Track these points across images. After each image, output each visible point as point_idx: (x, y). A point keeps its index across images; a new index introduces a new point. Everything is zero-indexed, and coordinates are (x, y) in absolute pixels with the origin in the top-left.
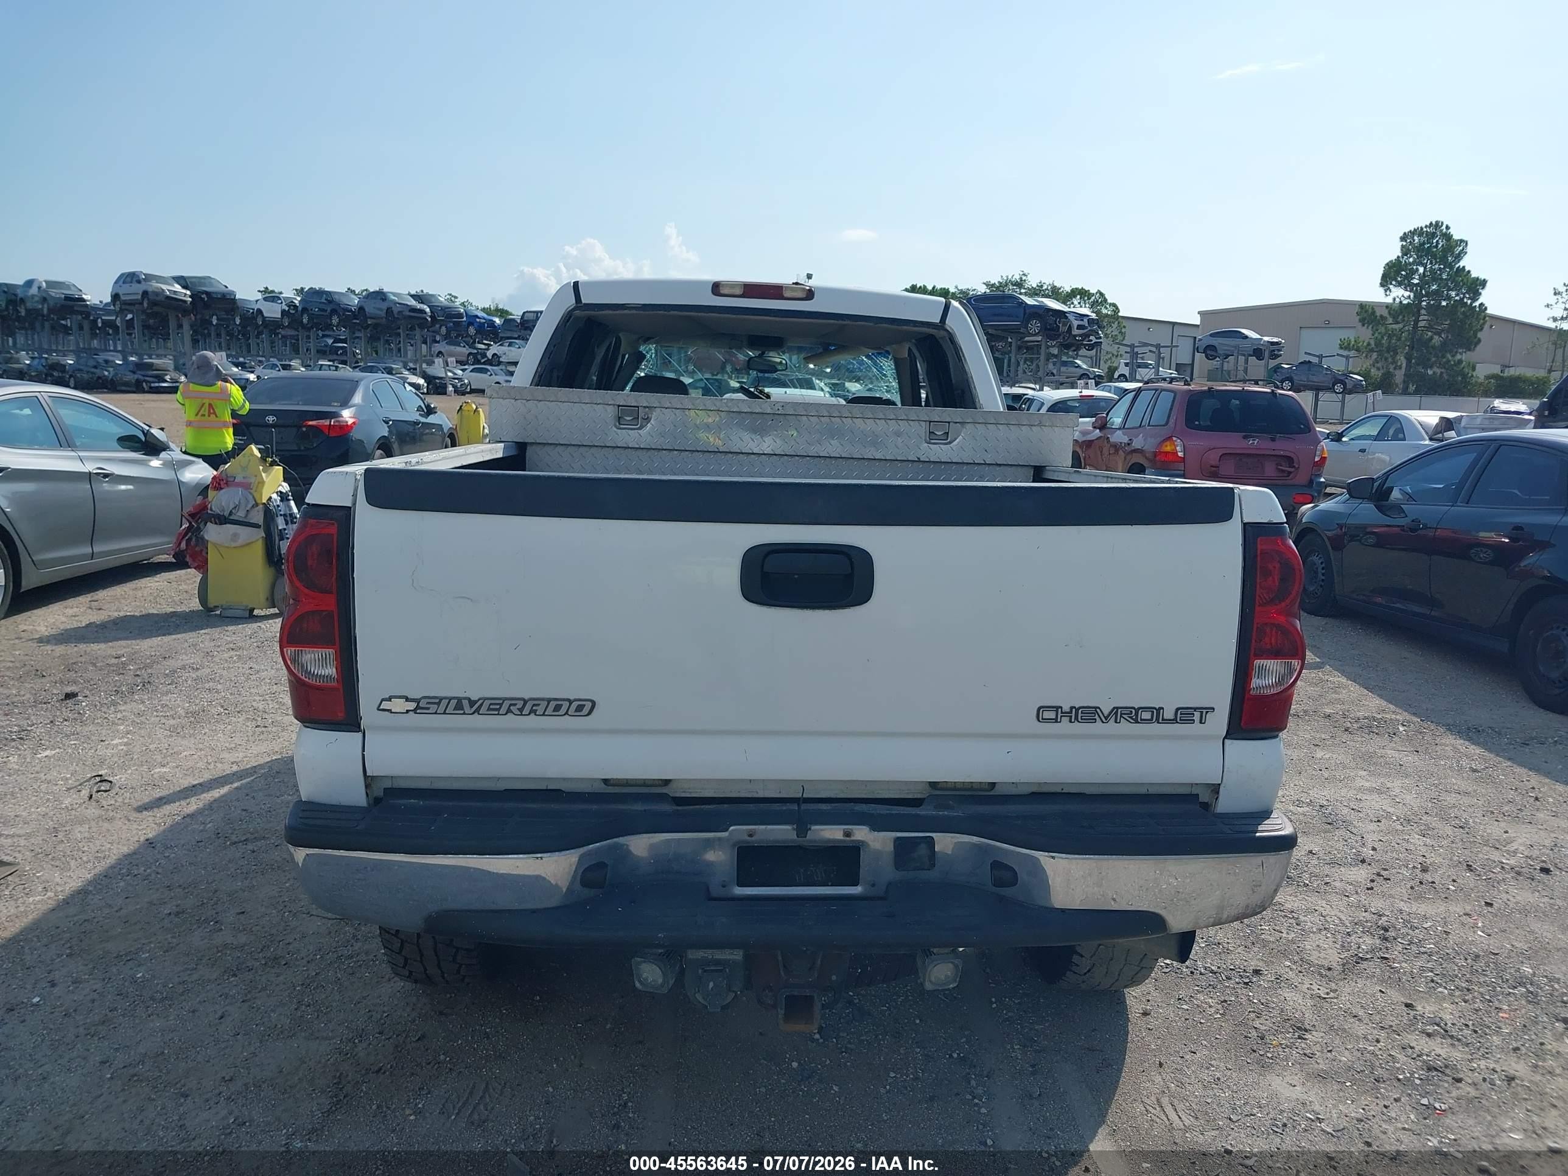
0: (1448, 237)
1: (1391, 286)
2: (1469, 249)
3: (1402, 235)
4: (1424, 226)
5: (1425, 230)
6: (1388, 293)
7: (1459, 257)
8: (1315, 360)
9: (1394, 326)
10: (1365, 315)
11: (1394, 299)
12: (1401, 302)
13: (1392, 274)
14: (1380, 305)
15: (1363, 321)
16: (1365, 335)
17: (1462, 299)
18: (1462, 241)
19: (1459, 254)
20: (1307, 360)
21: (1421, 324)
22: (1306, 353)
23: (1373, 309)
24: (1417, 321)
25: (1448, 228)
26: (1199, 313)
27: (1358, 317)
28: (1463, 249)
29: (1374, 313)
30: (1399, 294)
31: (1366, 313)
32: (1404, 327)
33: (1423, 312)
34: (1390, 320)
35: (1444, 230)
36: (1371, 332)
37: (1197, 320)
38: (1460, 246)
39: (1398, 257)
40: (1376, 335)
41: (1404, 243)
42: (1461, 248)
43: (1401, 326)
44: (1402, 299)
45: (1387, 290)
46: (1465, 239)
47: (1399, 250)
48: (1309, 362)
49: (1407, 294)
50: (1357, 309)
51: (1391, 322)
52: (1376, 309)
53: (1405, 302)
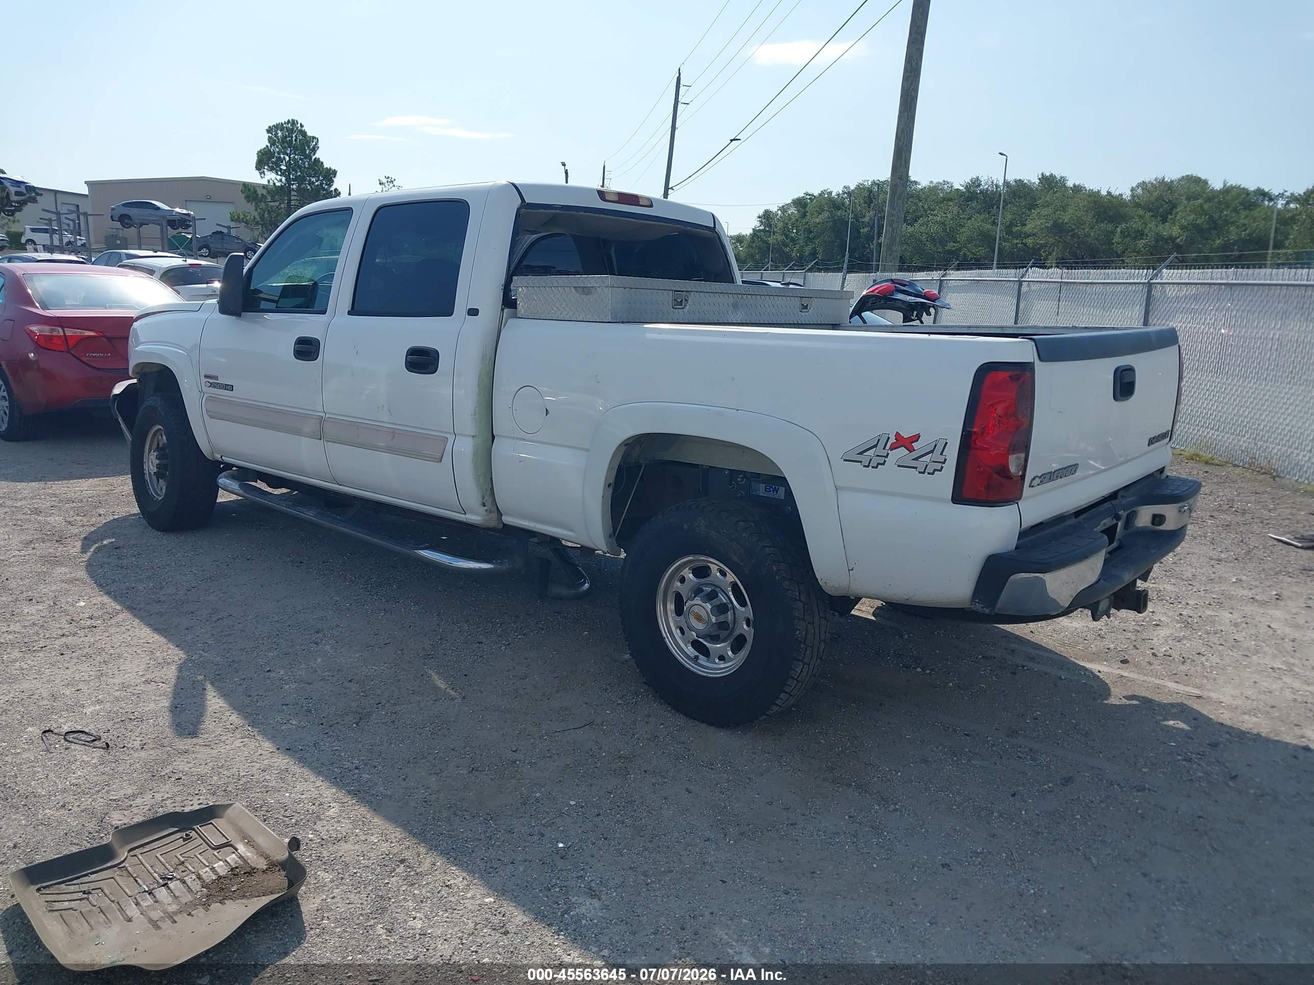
0: (304, 133)
1: (265, 170)
2: (320, 144)
3: (267, 128)
4: (283, 122)
5: (285, 125)
6: (263, 175)
7: (314, 150)
8: (225, 231)
9: (273, 204)
10: (249, 193)
11: (269, 181)
12: (274, 184)
13: (265, 160)
14: (259, 185)
15: (248, 198)
16: (250, 210)
17: (322, 184)
18: (314, 138)
19: (314, 147)
20: (219, 230)
21: (293, 203)
22: (217, 224)
23: (254, 189)
24: (290, 201)
25: (302, 126)
26: (86, 182)
27: (243, 195)
28: (316, 144)
29: (255, 192)
30: (271, 178)
31: (249, 190)
32: (280, 204)
33: (293, 193)
34: (269, 199)
35: (300, 128)
36: (254, 208)
37: (85, 190)
38: (313, 142)
39: (267, 146)
40: (259, 210)
41: (270, 135)
42: (314, 143)
43: (277, 204)
44: (275, 181)
45: (262, 173)
46: (317, 137)
47: (267, 141)
48: (221, 232)
49: (279, 177)
50: (241, 187)
51: (270, 200)
52: (257, 189)
53: (278, 184)
